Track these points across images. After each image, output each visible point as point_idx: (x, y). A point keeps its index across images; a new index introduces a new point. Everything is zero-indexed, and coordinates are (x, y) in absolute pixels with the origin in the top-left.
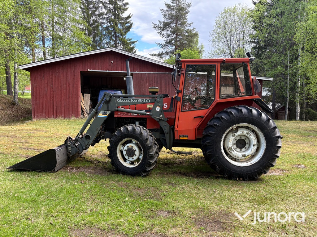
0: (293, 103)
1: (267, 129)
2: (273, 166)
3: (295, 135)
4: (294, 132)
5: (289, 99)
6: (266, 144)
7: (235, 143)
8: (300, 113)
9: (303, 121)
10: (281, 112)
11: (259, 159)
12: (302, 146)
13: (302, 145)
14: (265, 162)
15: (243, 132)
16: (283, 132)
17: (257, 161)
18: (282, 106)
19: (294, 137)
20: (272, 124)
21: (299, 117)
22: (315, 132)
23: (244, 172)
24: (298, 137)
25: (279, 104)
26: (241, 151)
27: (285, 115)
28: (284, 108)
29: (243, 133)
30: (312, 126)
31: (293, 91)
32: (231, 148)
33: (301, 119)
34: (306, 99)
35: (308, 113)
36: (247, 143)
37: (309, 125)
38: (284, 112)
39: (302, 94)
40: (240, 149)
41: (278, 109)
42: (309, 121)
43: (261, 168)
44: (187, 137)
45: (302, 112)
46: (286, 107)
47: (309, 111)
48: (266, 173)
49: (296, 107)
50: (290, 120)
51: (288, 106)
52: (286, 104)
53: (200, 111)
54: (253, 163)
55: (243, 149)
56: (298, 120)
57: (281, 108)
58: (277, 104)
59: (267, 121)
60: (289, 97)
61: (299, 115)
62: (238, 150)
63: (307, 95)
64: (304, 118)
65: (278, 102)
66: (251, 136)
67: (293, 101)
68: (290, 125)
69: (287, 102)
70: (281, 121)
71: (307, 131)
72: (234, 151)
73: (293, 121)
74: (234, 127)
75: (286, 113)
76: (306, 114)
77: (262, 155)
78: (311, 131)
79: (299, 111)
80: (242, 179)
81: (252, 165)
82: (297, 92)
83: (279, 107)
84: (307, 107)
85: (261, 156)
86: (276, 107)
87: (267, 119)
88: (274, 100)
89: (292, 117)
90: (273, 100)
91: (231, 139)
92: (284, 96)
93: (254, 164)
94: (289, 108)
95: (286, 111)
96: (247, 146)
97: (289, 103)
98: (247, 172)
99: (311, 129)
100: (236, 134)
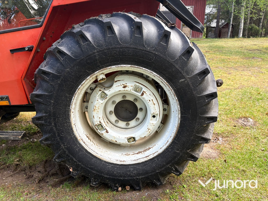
0: (237, 19)
1: (183, 77)
2: (195, 159)
3: (238, 57)
4: (237, 53)
5: (234, 14)
6: (182, 113)
7: (113, 110)
8: (243, 29)
9: (245, 38)
10: (224, 29)
11: (165, 147)
12: (246, 76)
13: (246, 74)
14: (179, 154)
15: (124, 87)
16: (225, 53)
17: (160, 151)
18: (226, 23)
19: (237, 60)
20: (197, 63)
21: (241, 34)
22: (259, 52)
23: (131, 176)
24: (242, 60)
25: (223, 21)
26: (129, 127)
27: (228, 33)
28: (227, 25)
29: (126, 89)
30: (255, 43)
31: (239, 5)
32: (101, 125)
33: (244, 36)
34: (251, 13)
35: (251, 29)
36: (141, 109)
37: (252, 43)
38: (226, 29)
39: (247, 7)
40: (125, 123)
41: (222, 26)
42: (252, 38)
43: (168, 166)
44: (7, 98)
45: (245, 28)
46: (230, 23)
47: (252, 27)
48: (181, 173)
49: (239, 23)
50: (232, 38)
51: (231, 23)
52: (230, 20)
53: (23, 32)
54: (151, 157)
55: (133, 123)
56: (241, 38)
57: (225, 25)
58: (221, 21)
59: (183, 54)
60: (234, 11)
61: (242, 32)
62: (122, 124)
63: (252, 9)
64: (247, 34)
65: (222, 19)
66: (145, 96)
67: (237, 16)
68: (233, 43)
69: (231, 17)
70: (223, 39)
71: (251, 50)
72: (107, 132)
73: (236, 39)
74: (100, 75)
75: (229, 30)
76: (249, 30)
77: (172, 138)
78: (254, 50)
79: (242, 27)
80: (128, 188)
81: (151, 159)
82: (242, 6)
83: (223, 24)
84: (250, 23)
85: (170, 140)
86: (220, 24)
87: (183, 48)
88: (219, 16)
89: (235, 34)
90: (217, 16)
91: (97, 106)
92: (229, 11)
93: (153, 158)
94: (232, 25)
95: (229, 28)
96: (140, 115)
97: (233, 18)
98: (139, 174)
99: (255, 47)
100: (110, 92)
